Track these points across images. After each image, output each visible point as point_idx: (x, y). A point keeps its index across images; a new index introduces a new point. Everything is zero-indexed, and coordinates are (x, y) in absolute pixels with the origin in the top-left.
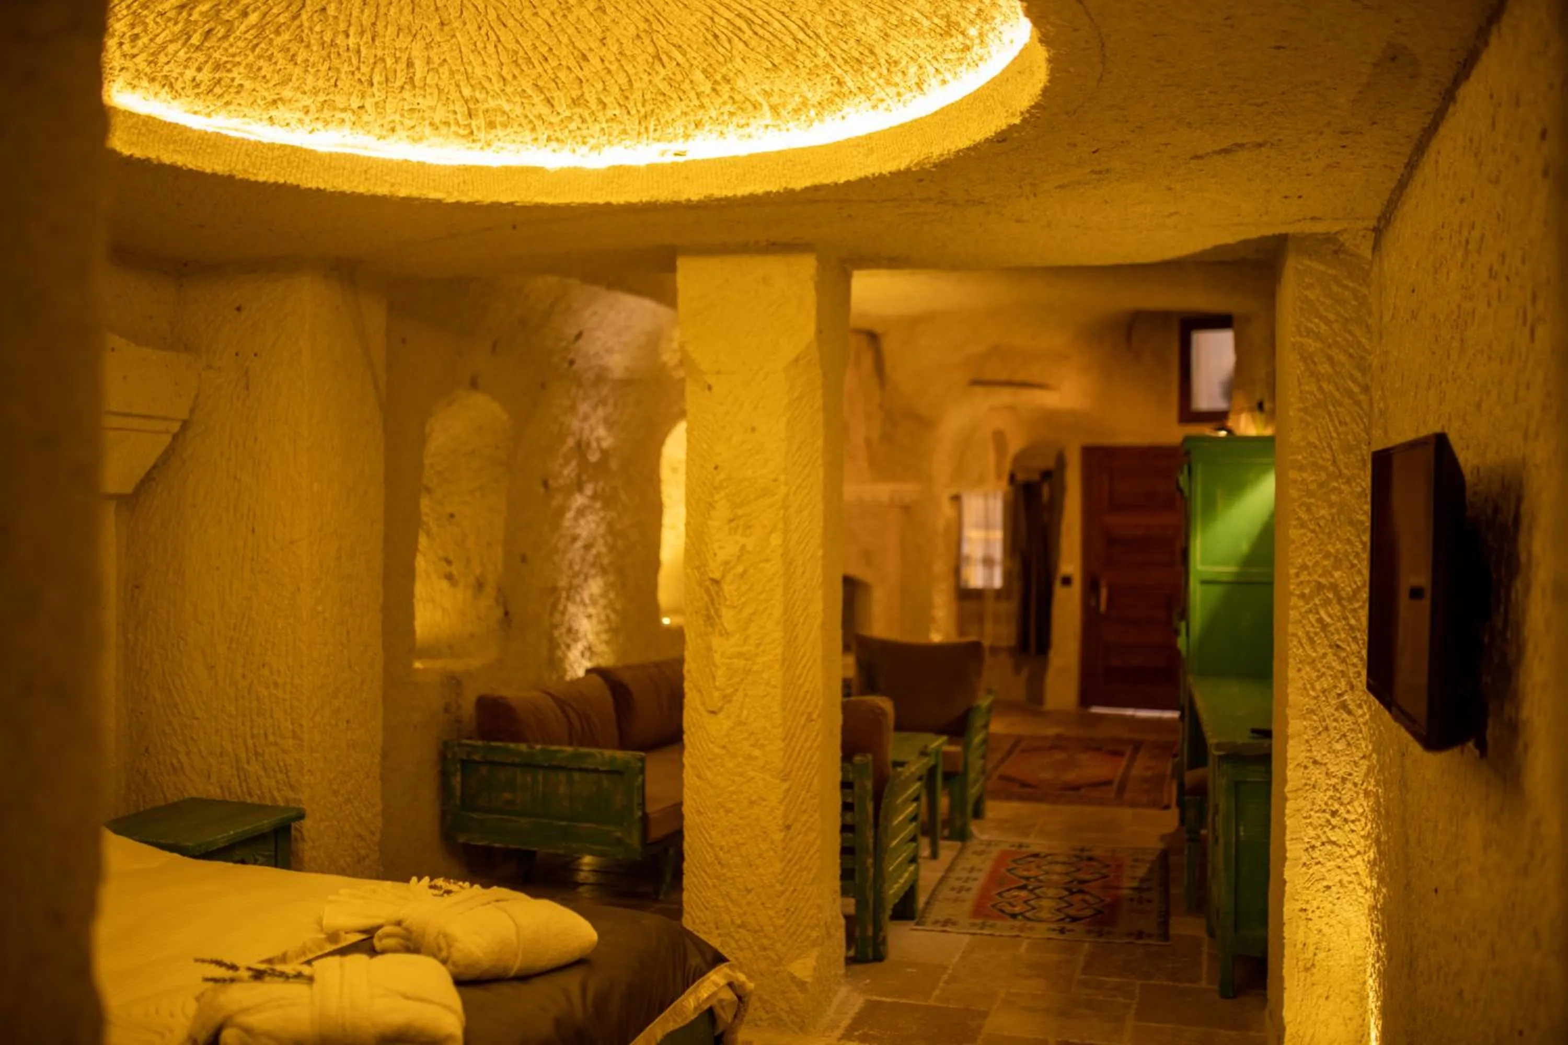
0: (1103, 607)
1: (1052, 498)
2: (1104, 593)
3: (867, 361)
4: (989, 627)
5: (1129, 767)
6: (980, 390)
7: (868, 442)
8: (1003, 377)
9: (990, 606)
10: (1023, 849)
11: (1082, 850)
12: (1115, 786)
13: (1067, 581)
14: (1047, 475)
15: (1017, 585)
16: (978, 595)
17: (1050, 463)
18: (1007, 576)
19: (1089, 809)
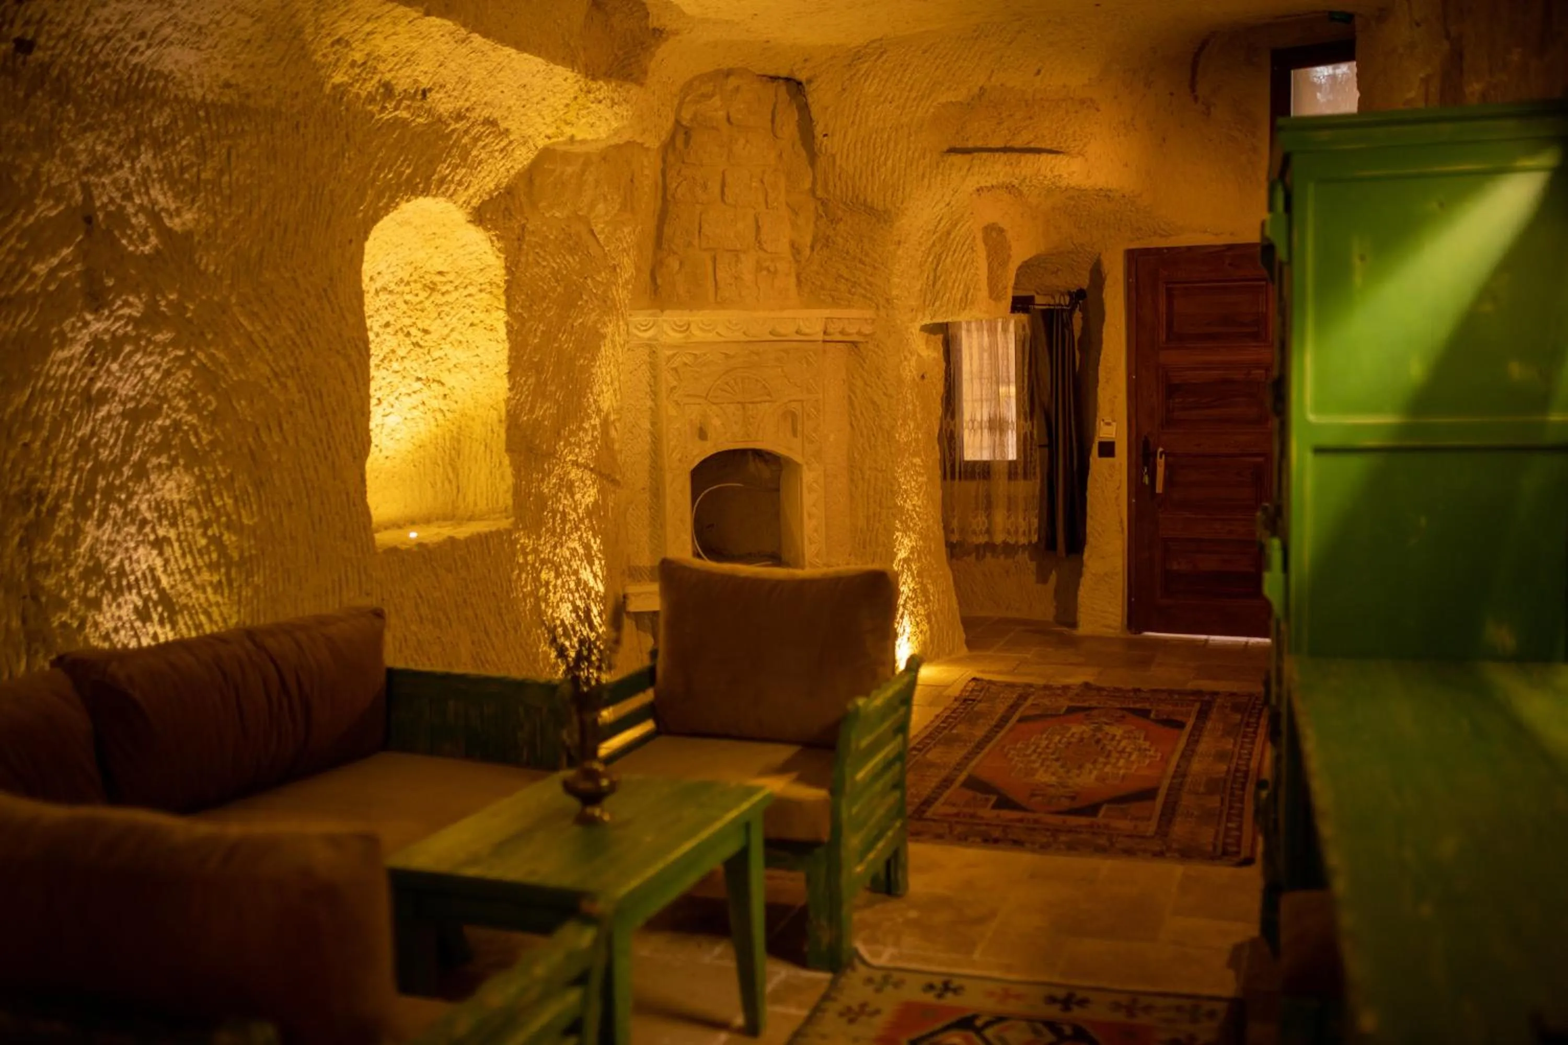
0: (1159, 489)
1: (1085, 330)
2: (1161, 462)
3: (789, 127)
4: (999, 517)
5: (1188, 755)
6: (957, 159)
7: (795, 248)
8: (997, 143)
9: (1001, 486)
10: (950, 999)
11: (1067, 1003)
12: (1160, 800)
13: (1107, 449)
14: (1079, 296)
15: (1038, 456)
16: (983, 470)
17: (1083, 281)
18: (1024, 443)
19: (1105, 866)
